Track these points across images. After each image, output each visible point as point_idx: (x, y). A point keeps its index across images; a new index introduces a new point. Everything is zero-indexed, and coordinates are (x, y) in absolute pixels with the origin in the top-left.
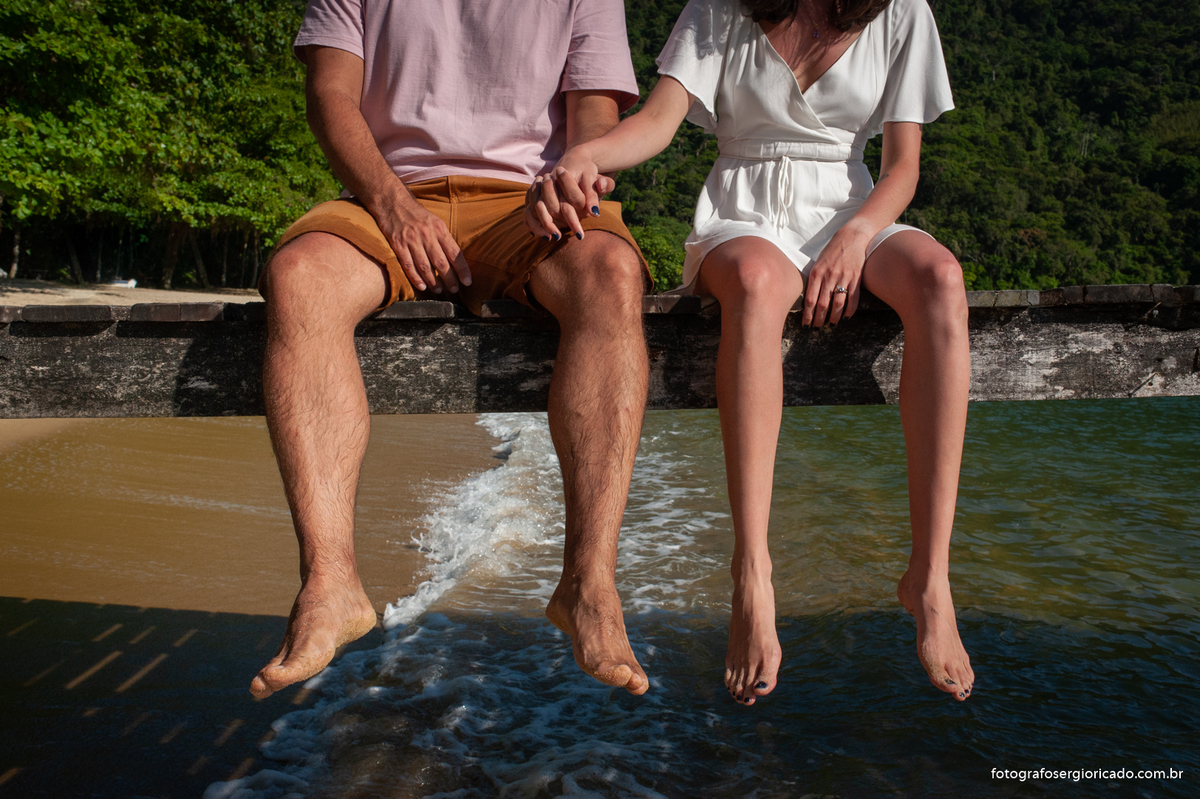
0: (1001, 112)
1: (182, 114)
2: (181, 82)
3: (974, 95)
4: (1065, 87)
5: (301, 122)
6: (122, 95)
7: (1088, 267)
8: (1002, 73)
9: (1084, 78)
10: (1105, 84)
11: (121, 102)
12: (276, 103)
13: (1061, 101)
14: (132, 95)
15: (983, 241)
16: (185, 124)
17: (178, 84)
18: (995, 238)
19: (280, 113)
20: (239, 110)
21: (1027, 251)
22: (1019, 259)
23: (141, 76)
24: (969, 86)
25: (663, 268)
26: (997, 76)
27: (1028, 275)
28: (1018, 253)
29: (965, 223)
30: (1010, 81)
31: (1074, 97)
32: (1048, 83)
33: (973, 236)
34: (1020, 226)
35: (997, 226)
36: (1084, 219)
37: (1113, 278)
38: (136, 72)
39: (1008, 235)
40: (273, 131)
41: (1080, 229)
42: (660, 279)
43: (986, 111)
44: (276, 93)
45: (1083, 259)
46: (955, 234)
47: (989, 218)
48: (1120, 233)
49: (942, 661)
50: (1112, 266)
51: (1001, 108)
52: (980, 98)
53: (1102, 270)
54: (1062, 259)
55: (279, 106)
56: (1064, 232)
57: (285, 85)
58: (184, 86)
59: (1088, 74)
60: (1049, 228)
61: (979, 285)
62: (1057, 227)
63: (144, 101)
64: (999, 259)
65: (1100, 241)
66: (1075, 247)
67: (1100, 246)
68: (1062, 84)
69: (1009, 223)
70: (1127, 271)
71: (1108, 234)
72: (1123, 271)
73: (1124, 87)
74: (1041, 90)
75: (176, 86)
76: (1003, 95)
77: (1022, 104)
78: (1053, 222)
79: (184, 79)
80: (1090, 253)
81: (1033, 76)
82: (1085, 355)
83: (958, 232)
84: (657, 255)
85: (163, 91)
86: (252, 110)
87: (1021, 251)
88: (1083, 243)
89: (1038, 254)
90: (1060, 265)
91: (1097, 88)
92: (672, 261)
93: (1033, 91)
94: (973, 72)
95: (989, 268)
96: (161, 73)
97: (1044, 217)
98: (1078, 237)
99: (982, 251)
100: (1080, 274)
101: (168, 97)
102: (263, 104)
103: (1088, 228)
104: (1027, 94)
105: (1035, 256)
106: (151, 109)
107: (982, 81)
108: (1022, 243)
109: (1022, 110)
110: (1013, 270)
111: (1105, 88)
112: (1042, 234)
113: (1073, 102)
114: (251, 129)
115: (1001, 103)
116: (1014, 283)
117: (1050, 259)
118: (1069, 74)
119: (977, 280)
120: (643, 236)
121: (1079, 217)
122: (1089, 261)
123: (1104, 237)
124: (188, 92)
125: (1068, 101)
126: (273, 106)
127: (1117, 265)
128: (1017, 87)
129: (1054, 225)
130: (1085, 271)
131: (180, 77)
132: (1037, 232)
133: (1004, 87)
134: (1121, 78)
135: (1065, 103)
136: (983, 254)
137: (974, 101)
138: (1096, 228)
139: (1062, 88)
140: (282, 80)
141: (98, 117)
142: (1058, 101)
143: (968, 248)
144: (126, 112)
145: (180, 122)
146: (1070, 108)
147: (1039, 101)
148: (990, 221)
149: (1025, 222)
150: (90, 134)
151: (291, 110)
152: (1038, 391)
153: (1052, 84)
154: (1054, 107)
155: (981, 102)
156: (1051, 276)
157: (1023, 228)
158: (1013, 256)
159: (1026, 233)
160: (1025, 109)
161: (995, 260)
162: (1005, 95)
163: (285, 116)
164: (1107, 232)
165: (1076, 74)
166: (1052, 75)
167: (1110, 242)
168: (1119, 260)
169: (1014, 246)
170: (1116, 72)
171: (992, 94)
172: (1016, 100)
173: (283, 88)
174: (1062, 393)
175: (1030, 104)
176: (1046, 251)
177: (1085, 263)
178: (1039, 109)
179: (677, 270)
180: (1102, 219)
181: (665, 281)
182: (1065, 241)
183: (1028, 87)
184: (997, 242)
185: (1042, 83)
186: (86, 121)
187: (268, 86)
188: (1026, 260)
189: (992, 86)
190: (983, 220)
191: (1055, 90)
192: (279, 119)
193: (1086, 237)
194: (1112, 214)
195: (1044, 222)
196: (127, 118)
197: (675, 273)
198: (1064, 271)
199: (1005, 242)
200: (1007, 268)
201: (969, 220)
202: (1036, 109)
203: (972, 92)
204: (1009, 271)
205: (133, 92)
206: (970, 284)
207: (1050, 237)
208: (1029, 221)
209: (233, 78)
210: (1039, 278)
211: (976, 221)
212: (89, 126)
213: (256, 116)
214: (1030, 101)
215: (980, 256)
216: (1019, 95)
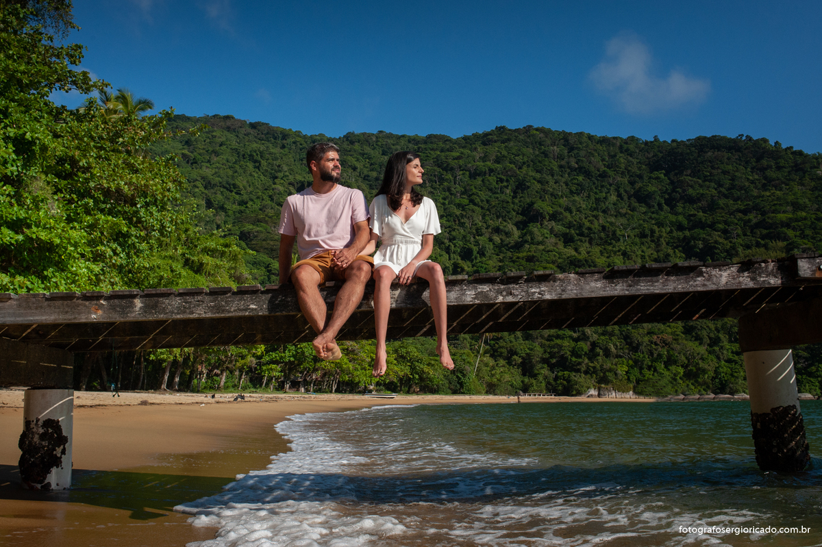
0: (633, 259)
1: (108, 276)
2: (109, 255)
3: (614, 249)
4: (674, 242)
5: (175, 279)
6: (75, 265)
7: (702, 359)
8: (632, 235)
9: (685, 236)
10: (700, 239)
11: (74, 269)
12: (159, 268)
13: (672, 251)
14: (80, 265)
15: (630, 344)
16: (110, 281)
17: (108, 256)
18: (638, 341)
19: (162, 274)
20: (136, 273)
21: (660, 349)
22: (655, 355)
23: (87, 253)
24: (611, 244)
25: (415, 368)
26: (628, 237)
27: (663, 366)
28: (654, 351)
29: (617, 332)
30: (637, 240)
31: (681, 249)
32: (662, 240)
33: (623, 341)
34: (653, 333)
35: (639, 334)
36: (696, 327)
37: (720, 366)
38: (84, 251)
39: (646, 339)
40: (157, 285)
41: (694, 334)
42: (413, 376)
43: (623, 259)
44: (160, 262)
45: (698, 354)
46: (611, 340)
47: (632, 328)
48: (721, 336)
49: (446, 362)
50: (718, 358)
51: (633, 257)
52: (619, 251)
53: (712, 361)
54: (684, 354)
55: (162, 270)
56: (684, 336)
57: (166, 256)
58: (111, 258)
59: (687, 233)
60: (673, 334)
61: (630, 373)
62: (678, 333)
63: (88, 268)
64: (642, 356)
65: (709, 342)
66: (692, 346)
67: (708, 345)
68: (672, 241)
69: (646, 331)
70: (729, 361)
71: (713, 336)
72: (726, 361)
73: (712, 241)
74: (658, 245)
75: (106, 258)
76: (633, 248)
77: (646, 254)
78: (675, 329)
79: (112, 254)
80: (702, 350)
81: (652, 236)
82: (482, 292)
83: (613, 338)
84: (410, 360)
85: (98, 261)
86: (144, 272)
87: (656, 350)
88: (697, 343)
89: (668, 351)
90: (683, 358)
91: (695, 242)
92: (421, 363)
93: (653, 245)
94: (612, 235)
95: (636, 362)
96: (98, 250)
97: (669, 326)
98: (693, 339)
99: (630, 351)
100: (698, 364)
101: (101, 264)
102: (151, 269)
103: (699, 333)
104: (649, 247)
105: (666, 353)
106: (91, 272)
107: (619, 240)
108: (656, 344)
109: (647, 258)
110: (652, 363)
111: (700, 242)
112: (669, 338)
113: (680, 251)
114: (143, 285)
115: (633, 254)
116: (654, 372)
117: (676, 354)
118: (675, 234)
119: (629, 370)
120: (401, 347)
121: (692, 325)
122: (702, 355)
123: (710, 338)
124: (114, 261)
125: (676, 250)
126: (157, 270)
127: (722, 357)
128: (643, 243)
129: (675, 331)
130: (700, 361)
131: (109, 252)
132: (665, 336)
133: (634, 243)
134: (710, 235)
135: (675, 252)
136: (631, 353)
137: (615, 253)
138: (704, 333)
139: (672, 243)
140: (164, 253)
141: (61, 278)
142: (670, 251)
143: (621, 349)
144: (76, 275)
145: (107, 280)
146: (679, 255)
147: (658, 252)
148: (633, 331)
149: (656, 331)
150: (56, 287)
151: (169, 272)
152: (471, 301)
153: (665, 241)
154: (668, 255)
155: (620, 253)
156: (678, 366)
157: (656, 334)
158: (652, 354)
159: (658, 337)
160: (649, 257)
161: (639, 356)
162: (635, 248)
163: (165, 275)
164: (712, 335)
165: (681, 233)
166: (664, 235)
167: (715, 342)
168: (722, 353)
169: (651, 346)
170: (706, 232)
171: (626, 248)
172: (643, 252)
173: (164, 259)
174: (477, 302)
175: (652, 254)
176: (673, 349)
177: (700, 356)
178: (659, 257)
179: (425, 369)
180: (708, 327)
181: (417, 376)
182: (685, 342)
183: (650, 243)
184: (639, 344)
185: (658, 240)
186: (54, 280)
187: (155, 258)
188: (660, 356)
189: (626, 243)
190: (628, 329)
191: (667, 244)
192: (162, 278)
193: (699, 339)
194: (714, 323)
195: (669, 330)
196: (77, 278)
197: (423, 371)
198: (686, 362)
199: (645, 344)
200: (647, 362)
201: (619, 330)
202: (656, 257)
203: (613, 247)
204: (650, 364)
205: (82, 263)
206: (624, 373)
207: (675, 340)
208: (659, 329)
209: (138, 252)
210: (670, 368)
211: (624, 331)
212: (56, 283)
213: (146, 277)
214: (652, 252)
215: (629, 354)
216: (645, 249)
